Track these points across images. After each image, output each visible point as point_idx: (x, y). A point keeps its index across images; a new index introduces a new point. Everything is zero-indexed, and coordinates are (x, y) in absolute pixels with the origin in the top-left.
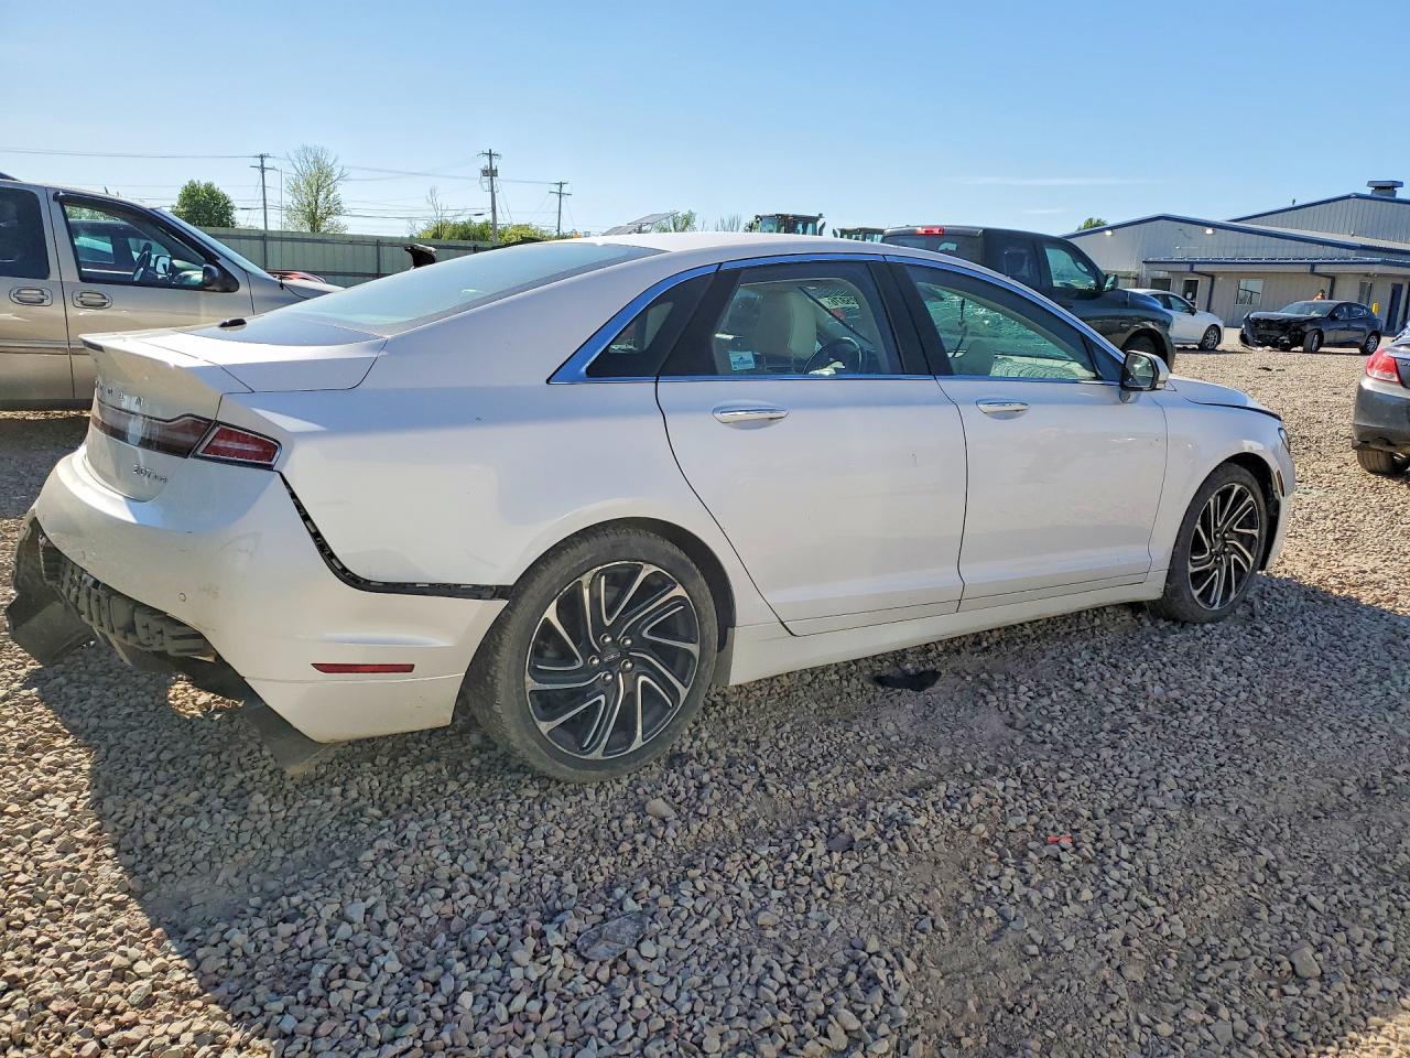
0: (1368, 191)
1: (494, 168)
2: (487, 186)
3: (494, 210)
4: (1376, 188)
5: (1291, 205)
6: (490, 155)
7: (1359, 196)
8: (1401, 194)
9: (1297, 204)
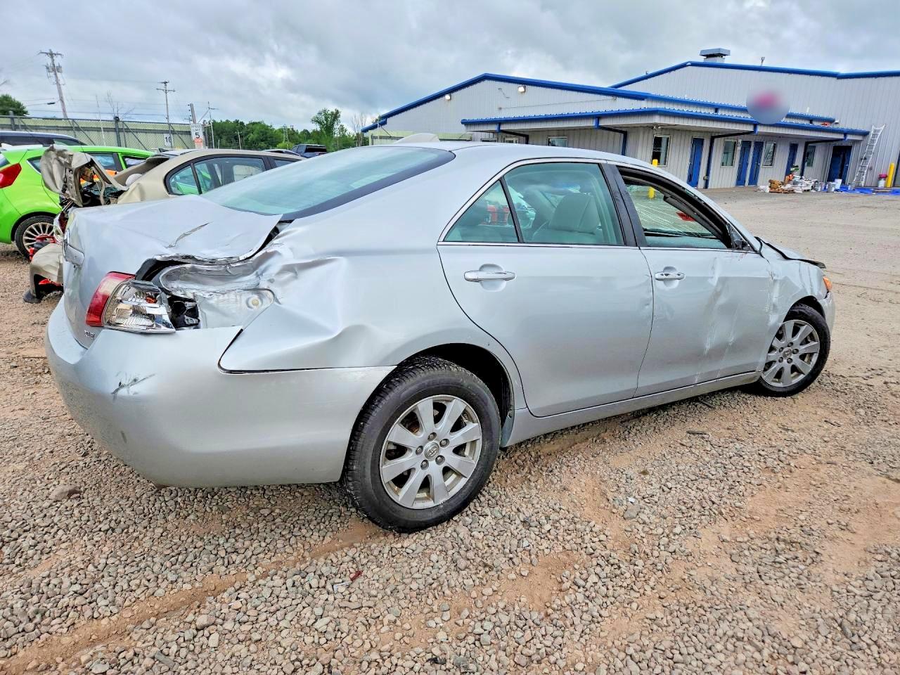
0: (702, 59)
1: (56, 65)
2: (54, 80)
3: (62, 100)
4: (708, 56)
5: (644, 74)
6: (51, 55)
7: (694, 64)
8: (727, 60)
9: (650, 72)
